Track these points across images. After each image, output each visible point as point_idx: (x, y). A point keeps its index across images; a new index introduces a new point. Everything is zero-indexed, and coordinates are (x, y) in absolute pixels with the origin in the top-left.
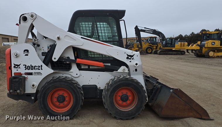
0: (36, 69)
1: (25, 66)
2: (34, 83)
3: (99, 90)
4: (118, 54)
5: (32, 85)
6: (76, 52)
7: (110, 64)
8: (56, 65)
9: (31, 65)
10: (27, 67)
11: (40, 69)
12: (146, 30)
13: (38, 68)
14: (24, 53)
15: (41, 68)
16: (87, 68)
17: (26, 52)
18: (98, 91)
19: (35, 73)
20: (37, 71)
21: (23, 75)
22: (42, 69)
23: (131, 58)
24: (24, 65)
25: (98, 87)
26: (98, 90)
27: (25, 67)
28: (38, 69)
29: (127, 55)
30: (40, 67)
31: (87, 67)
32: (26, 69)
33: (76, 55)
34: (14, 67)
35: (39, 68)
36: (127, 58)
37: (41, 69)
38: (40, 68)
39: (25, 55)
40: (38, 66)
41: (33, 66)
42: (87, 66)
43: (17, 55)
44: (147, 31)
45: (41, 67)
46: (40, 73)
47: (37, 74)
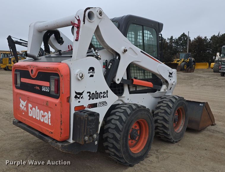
0: (102, 96)
1: (89, 94)
9: (96, 92)
10: (91, 95)
11: (105, 97)
12: (22, 42)
14: (89, 73)
15: (107, 95)
17: (91, 71)
19: (100, 103)
20: (102, 100)
21: (86, 109)
22: (107, 97)
23: (171, 76)
24: (88, 92)
27: (89, 96)
31: (134, 89)
32: (89, 99)
34: (76, 97)
39: (90, 77)
40: (103, 93)
41: (98, 93)
43: (82, 77)
44: (24, 44)
45: (106, 93)
46: (105, 103)
47: (102, 104)
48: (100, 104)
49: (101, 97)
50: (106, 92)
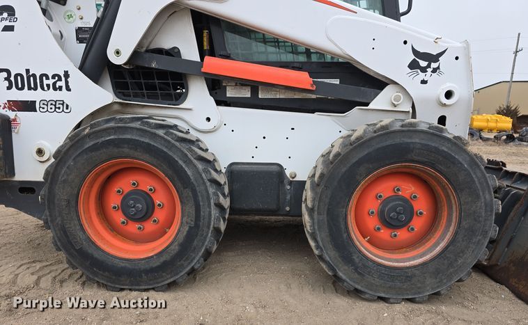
0: (48, 86)
1: (5, 74)
2: (43, 142)
3: (291, 183)
4: (373, 44)
5: (36, 150)
6: (205, 33)
7: (337, 82)
8: (129, 81)
9: (28, 71)
10: (12, 79)
11: (60, 88)
13: (54, 84)
15: (67, 83)
16: (248, 95)
18: (288, 187)
19: (46, 103)
20: (51, 95)
21: (1, 111)
22: (68, 89)
23: (429, 66)
24: (2, 70)
25: (288, 173)
26: (285, 181)
27: (8, 79)
28: (55, 89)
29: (415, 52)
30: (60, 79)
31: (246, 93)
32: (9, 88)
33: (206, 46)
35: (58, 84)
36: (413, 65)
37: (64, 88)
38: (62, 83)
40: (53, 77)
42: (249, 88)
45: (63, 79)
46: (63, 104)
47: (53, 107)
48: (45, 107)
49: (46, 88)
50: (62, 74)
